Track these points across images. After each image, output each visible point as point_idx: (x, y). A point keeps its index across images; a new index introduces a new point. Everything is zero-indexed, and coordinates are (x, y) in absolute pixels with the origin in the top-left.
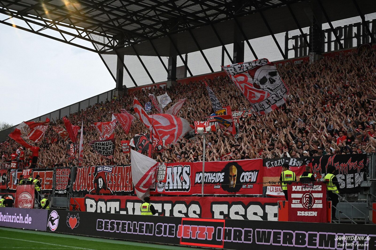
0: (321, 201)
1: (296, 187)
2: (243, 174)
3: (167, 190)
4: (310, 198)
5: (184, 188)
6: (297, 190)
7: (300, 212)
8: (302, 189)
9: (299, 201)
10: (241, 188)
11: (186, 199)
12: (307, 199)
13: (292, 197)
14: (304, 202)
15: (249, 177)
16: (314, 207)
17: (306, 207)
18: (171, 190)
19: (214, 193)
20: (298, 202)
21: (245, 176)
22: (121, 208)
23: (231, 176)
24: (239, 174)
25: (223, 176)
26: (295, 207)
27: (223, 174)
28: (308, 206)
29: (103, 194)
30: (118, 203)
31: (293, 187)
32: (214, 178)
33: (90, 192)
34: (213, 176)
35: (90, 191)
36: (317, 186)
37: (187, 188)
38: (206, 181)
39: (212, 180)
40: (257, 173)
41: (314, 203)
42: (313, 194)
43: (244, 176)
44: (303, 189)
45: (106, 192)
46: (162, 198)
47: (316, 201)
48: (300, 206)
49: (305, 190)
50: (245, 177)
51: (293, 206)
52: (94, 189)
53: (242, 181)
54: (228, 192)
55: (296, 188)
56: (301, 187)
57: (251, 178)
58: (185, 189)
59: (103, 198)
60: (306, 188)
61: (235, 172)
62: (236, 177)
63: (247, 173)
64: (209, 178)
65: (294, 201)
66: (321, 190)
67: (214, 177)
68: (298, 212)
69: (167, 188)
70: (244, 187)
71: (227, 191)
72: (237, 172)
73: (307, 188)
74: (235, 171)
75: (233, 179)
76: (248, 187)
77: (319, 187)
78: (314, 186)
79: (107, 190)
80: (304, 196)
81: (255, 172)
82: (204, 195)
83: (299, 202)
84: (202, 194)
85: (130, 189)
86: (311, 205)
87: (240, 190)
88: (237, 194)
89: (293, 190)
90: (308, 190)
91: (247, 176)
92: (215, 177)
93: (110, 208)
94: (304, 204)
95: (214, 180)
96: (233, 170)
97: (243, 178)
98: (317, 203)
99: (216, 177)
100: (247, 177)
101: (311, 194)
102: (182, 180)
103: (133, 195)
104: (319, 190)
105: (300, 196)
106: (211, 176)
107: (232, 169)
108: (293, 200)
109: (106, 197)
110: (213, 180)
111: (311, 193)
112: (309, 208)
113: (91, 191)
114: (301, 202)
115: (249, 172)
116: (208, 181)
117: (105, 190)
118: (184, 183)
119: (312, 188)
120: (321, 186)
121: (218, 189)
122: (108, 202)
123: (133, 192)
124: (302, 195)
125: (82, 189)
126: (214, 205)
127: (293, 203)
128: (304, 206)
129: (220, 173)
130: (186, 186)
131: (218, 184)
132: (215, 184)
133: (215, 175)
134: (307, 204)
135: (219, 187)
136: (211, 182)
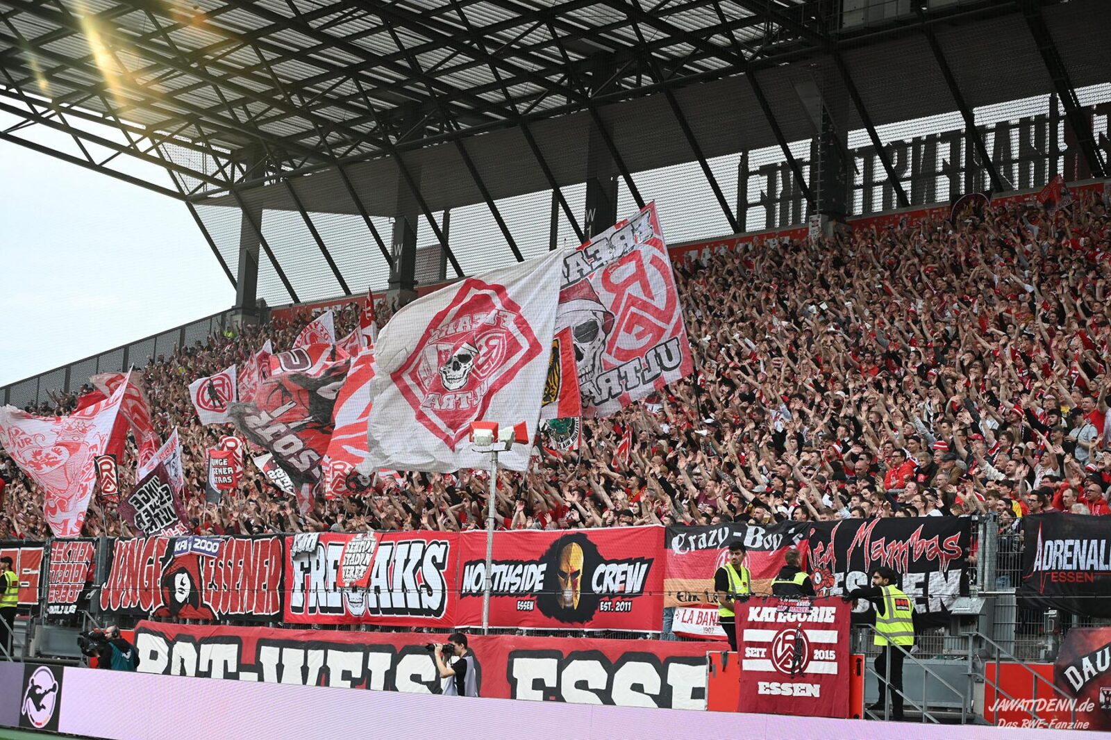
0: (830, 655)
1: (758, 609)
4: (798, 643)
6: (760, 619)
8: (776, 616)
9: (764, 650)
10: (597, 611)
12: (787, 645)
13: (746, 639)
14: (780, 654)
15: (620, 578)
16: (809, 670)
17: (785, 669)
18: (385, 611)
19: (519, 624)
20: (760, 653)
22: (243, 662)
23: (564, 575)
24: (590, 567)
25: (542, 573)
26: (752, 669)
27: (543, 567)
28: (790, 666)
29: (190, 619)
30: (235, 647)
31: (751, 609)
33: (151, 612)
35: (151, 609)
36: (822, 609)
37: (435, 606)
38: (495, 588)
40: (645, 567)
41: (811, 658)
42: (808, 632)
44: (780, 615)
45: (197, 614)
46: (364, 635)
47: (816, 652)
48: (767, 666)
49: (784, 621)
50: (608, 580)
51: (747, 665)
52: (162, 604)
54: (558, 622)
55: (759, 614)
56: (774, 610)
57: (624, 582)
58: (429, 611)
59: (191, 633)
60: (789, 614)
61: (577, 561)
62: (579, 578)
63: (613, 567)
64: (504, 579)
65: (749, 651)
66: (832, 619)
67: (517, 575)
70: (604, 606)
71: (557, 618)
72: (582, 562)
73: (793, 614)
75: (570, 584)
78: (814, 608)
79: (200, 608)
80: (781, 636)
81: (638, 564)
82: (489, 630)
83: (763, 655)
84: (485, 626)
85: (270, 607)
86: (800, 664)
87: (593, 617)
88: (585, 630)
89: (750, 619)
90: (793, 620)
92: (521, 575)
93: (210, 662)
94: (778, 661)
95: (517, 586)
96: (573, 555)
97: (600, 582)
98: (819, 660)
100: (614, 578)
101: (802, 632)
102: (420, 581)
103: (279, 627)
104: (826, 621)
105: (767, 636)
107: (569, 553)
108: (748, 649)
109: (200, 630)
110: (515, 584)
111: (801, 630)
112: (793, 673)
113: (154, 610)
114: (769, 656)
116: (501, 588)
117: (196, 609)
118: (424, 590)
119: (805, 615)
120: (833, 609)
121: (527, 613)
122: (202, 646)
123: (279, 617)
124: (774, 633)
125: (125, 605)
126: (516, 661)
127: (747, 655)
128: (778, 666)
129: (534, 566)
130: (433, 602)
131: (528, 597)
132: (520, 595)
133: (520, 572)
134: (786, 662)
135: (531, 608)
136: (509, 591)
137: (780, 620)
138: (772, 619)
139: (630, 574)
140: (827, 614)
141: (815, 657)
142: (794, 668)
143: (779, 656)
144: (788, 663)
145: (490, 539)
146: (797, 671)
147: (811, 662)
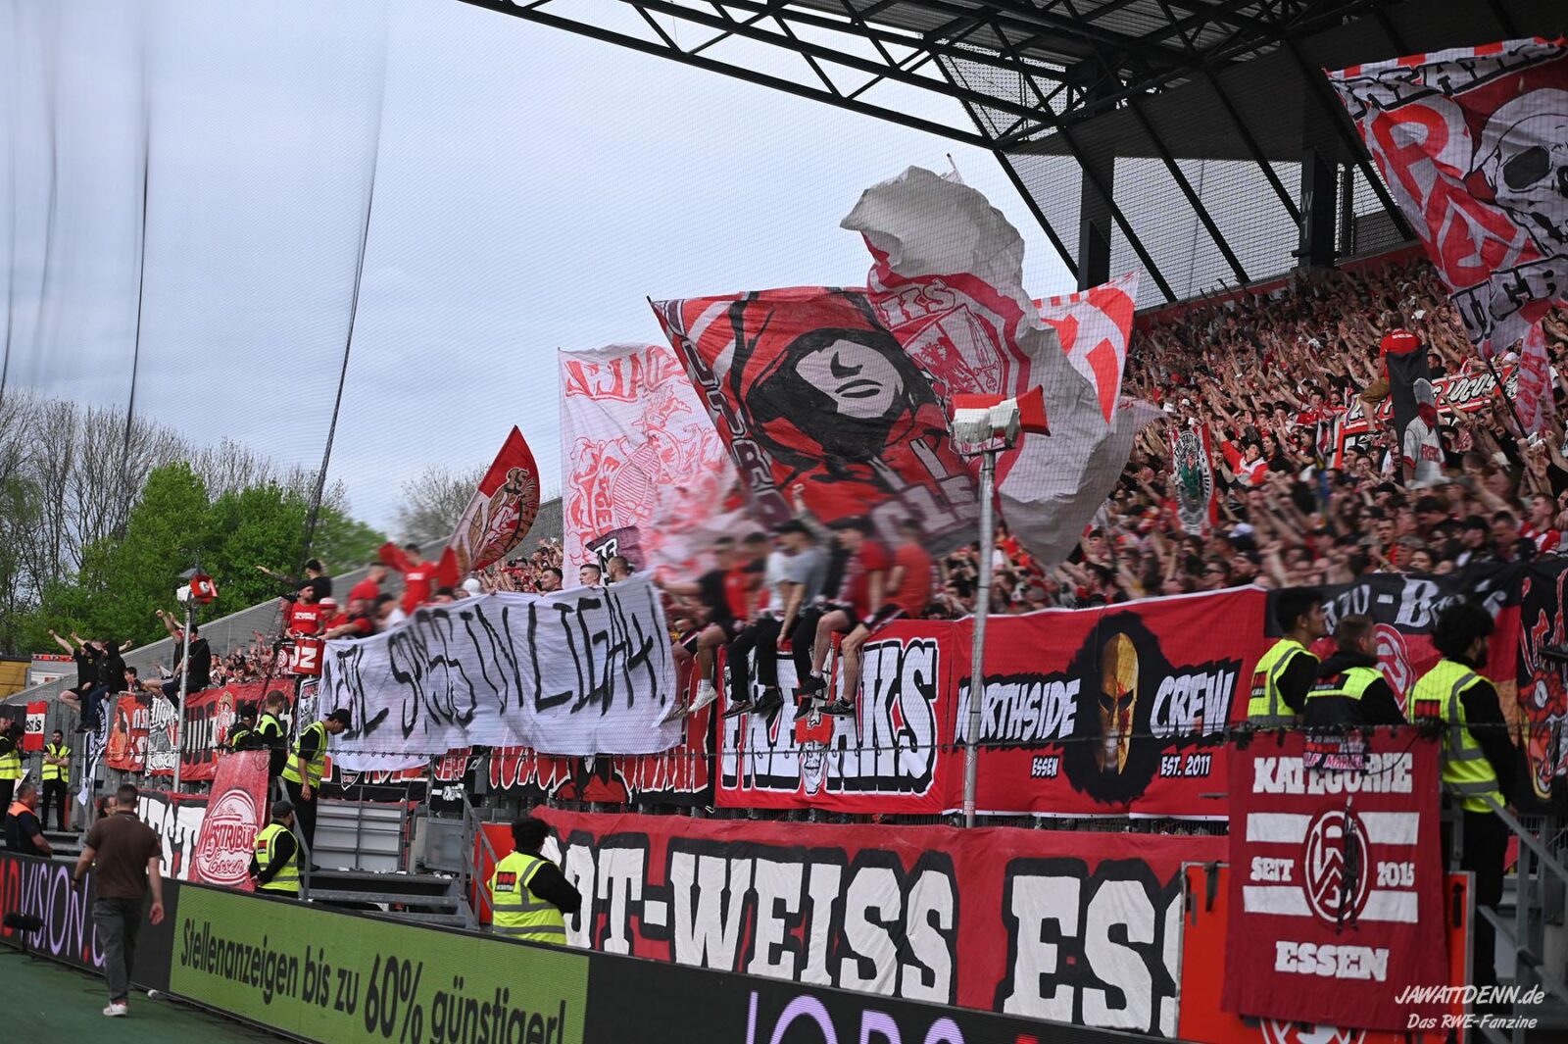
0: (1406, 873)
1: (1272, 761)
2: (1168, 685)
3: (834, 783)
4: (1348, 844)
5: (903, 773)
6: (1275, 788)
7: (1292, 946)
8: (1306, 782)
9: (1289, 864)
10: (1155, 777)
11: (900, 841)
12: (1330, 852)
13: (1251, 836)
14: (1318, 874)
15: (1196, 704)
16: (1368, 914)
17: (1327, 909)
18: (852, 784)
19: (1031, 807)
20: (1281, 870)
21: (1174, 698)
22: (649, 882)
23: (1108, 701)
24: (1149, 684)
25: (1074, 698)
26: (1263, 910)
27: (1075, 686)
28: (1335, 904)
29: (596, 803)
30: (640, 853)
31: (1258, 762)
32: (1033, 715)
33: (551, 791)
34: (1030, 701)
35: (551, 785)
36: (1390, 758)
37: (919, 771)
39: (1026, 724)
40: (1230, 676)
41: (1372, 885)
42: (1368, 818)
43: (1168, 699)
44: (1313, 776)
45: (609, 794)
46: (815, 832)
47: (1382, 867)
48: (1292, 902)
49: (1321, 792)
50: (1176, 709)
51: (1255, 900)
52: (568, 777)
53: (1157, 731)
54: (1089, 800)
55: (1274, 776)
56: (1298, 764)
57: (1200, 713)
58: (908, 782)
59: (590, 827)
60: (1329, 776)
61: (1127, 674)
62: (1131, 708)
63: (1186, 683)
64: (1015, 715)
65: (1260, 868)
66: (1404, 785)
67: (1033, 705)
68: (1283, 947)
69: (834, 774)
70: (1168, 766)
71: (1090, 793)
72: (1135, 675)
73: (1335, 772)
74: (1129, 668)
75: (1116, 720)
76: (1188, 772)
77: (1399, 771)
78: (1375, 758)
79: (611, 782)
80: (1318, 828)
81: (1221, 672)
82: (977, 819)
83: (1287, 877)
84: (967, 809)
85: (692, 779)
86: (1354, 897)
87: (1148, 790)
88: (1132, 816)
89: (1257, 789)
90: (1336, 789)
91: (1183, 699)
92: (1037, 705)
93: (610, 880)
94: (1316, 888)
95: (1034, 725)
96: (1121, 661)
97: (1164, 715)
98: (1387, 888)
99: (1044, 708)
100: (1186, 706)
101: (1355, 817)
102: (898, 724)
103: (707, 815)
104: (1396, 788)
105: (1289, 828)
106: (1023, 700)
107: (1115, 656)
108: (1256, 861)
109: (598, 821)
110: (1030, 722)
111: (1352, 813)
112: (1340, 920)
113: (556, 788)
114: (1298, 878)
115: (1193, 671)
116: (1009, 735)
117: (605, 784)
118: (905, 741)
119: (1357, 774)
120: (1408, 758)
121: (1047, 782)
122: (602, 851)
123: (708, 797)
124: (1304, 820)
125: (522, 780)
126: (1017, 880)
127: (1254, 877)
128: (1315, 901)
129: (1059, 684)
130: (915, 764)
131: (1049, 750)
132: (1036, 746)
133: (1037, 699)
134: (1330, 895)
135: (1054, 772)
136: (1020, 739)
137: (1315, 789)
138: (1297, 788)
139: (1209, 694)
140: (1394, 771)
141: (1381, 882)
142: (1343, 907)
143: (1317, 878)
144: (1332, 897)
145: (979, 632)
146: (1347, 916)
147: (1373, 894)
